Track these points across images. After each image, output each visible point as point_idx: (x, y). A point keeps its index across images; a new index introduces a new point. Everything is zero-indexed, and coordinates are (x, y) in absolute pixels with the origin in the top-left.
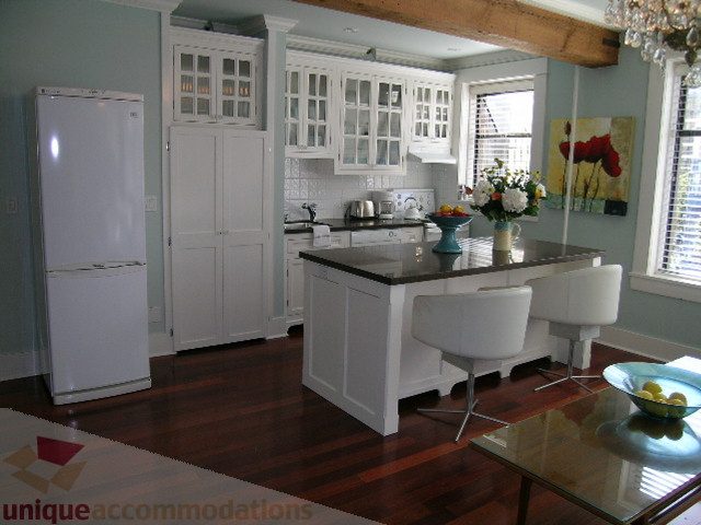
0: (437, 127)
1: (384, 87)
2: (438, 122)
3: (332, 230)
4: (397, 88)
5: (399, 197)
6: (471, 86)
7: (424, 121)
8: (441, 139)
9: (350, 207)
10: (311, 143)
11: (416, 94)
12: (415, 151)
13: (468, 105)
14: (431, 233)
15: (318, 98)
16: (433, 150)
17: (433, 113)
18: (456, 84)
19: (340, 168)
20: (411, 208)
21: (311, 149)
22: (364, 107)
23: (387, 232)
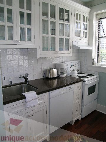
0: (84, 32)
1: (61, 10)
2: (84, 31)
3: (38, 94)
4: (68, 12)
5: (67, 65)
6: (97, 15)
7: (79, 30)
8: (85, 38)
9: (46, 72)
10: (22, 39)
11: (75, 16)
12: (75, 44)
13: (95, 23)
14: (86, 84)
15: (26, 11)
16: (82, 43)
17: (82, 26)
18: (90, 13)
19: (41, 54)
20: (74, 70)
21: (22, 42)
22: (52, 20)
23: (67, 87)
